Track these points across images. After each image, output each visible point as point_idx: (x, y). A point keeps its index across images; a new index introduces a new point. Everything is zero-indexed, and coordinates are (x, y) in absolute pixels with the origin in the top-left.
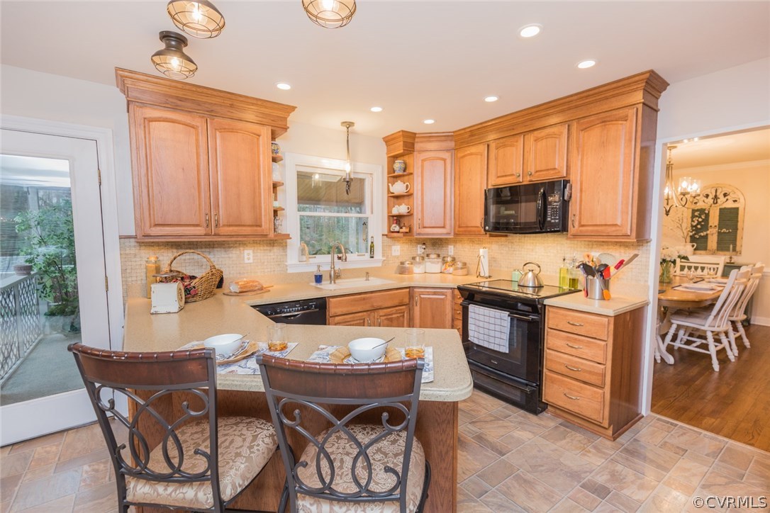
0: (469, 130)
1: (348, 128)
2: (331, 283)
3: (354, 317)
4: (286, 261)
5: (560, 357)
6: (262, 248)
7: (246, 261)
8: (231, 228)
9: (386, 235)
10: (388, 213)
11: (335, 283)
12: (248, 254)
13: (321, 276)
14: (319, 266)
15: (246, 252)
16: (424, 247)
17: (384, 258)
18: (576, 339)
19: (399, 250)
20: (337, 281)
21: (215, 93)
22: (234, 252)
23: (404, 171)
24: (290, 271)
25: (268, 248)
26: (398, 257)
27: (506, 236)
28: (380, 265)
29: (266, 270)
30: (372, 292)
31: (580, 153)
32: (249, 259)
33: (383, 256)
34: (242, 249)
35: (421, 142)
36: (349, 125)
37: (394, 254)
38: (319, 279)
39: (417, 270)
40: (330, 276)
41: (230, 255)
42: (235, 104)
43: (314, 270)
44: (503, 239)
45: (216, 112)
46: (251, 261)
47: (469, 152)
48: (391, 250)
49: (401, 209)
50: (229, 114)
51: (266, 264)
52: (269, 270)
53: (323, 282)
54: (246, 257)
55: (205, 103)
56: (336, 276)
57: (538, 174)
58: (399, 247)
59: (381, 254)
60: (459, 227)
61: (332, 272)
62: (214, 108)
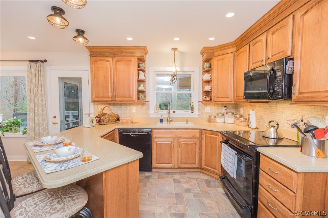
0: (240, 38)
1: (174, 51)
2: (168, 123)
3: (165, 140)
4: (149, 112)
5: (265, 194)
6: (139, 106)
7: (133, 111)
8: (120, 98)
9: (201, 102)
10: (203, 90)
11: (170, 123)
12: (134, 109)
13: (162, 120)
14: (161, 115)
15: (133, 108)
16: (226, 108)
17: (199, 113)
18: (274, 183)
19: (209, 110)
20: (170, 122)
21: (115, 48)
22: (129, 107)
23: (210, 68)
24: (151, 116)
25: (142, 106)
26: (209, 113)
27: (267, 102)
28: (197, 116)
29: (141, 115)
30: (176, 129)
31: (301, 35)
32: (134, 110)
33: (199, 112)
34: (131, 106)
35: (217, 51)
36: (175, 50)
37: (206, 111)
38: (161, 121)
39: (219, 120)
40: (168, 120)
41: (127, 109)
42: (123, 50)
43: (159, 116)
44: (266, 104)
45: (117, 55)
46: (135, 111)
47: (241, 51)
48: (204, 110)
49: (207, 88)
50: (121, 54)
51: (141, 113)
52: (142, 115)
53: (163, 122)
54: (133, 109)
55: (112, 52)
56: (170, 120)
57: (274, 57)
58: (210, 108)
59: (198, 111)
60: (237, 97)
61: (169, 118)
62: (115, 53)
